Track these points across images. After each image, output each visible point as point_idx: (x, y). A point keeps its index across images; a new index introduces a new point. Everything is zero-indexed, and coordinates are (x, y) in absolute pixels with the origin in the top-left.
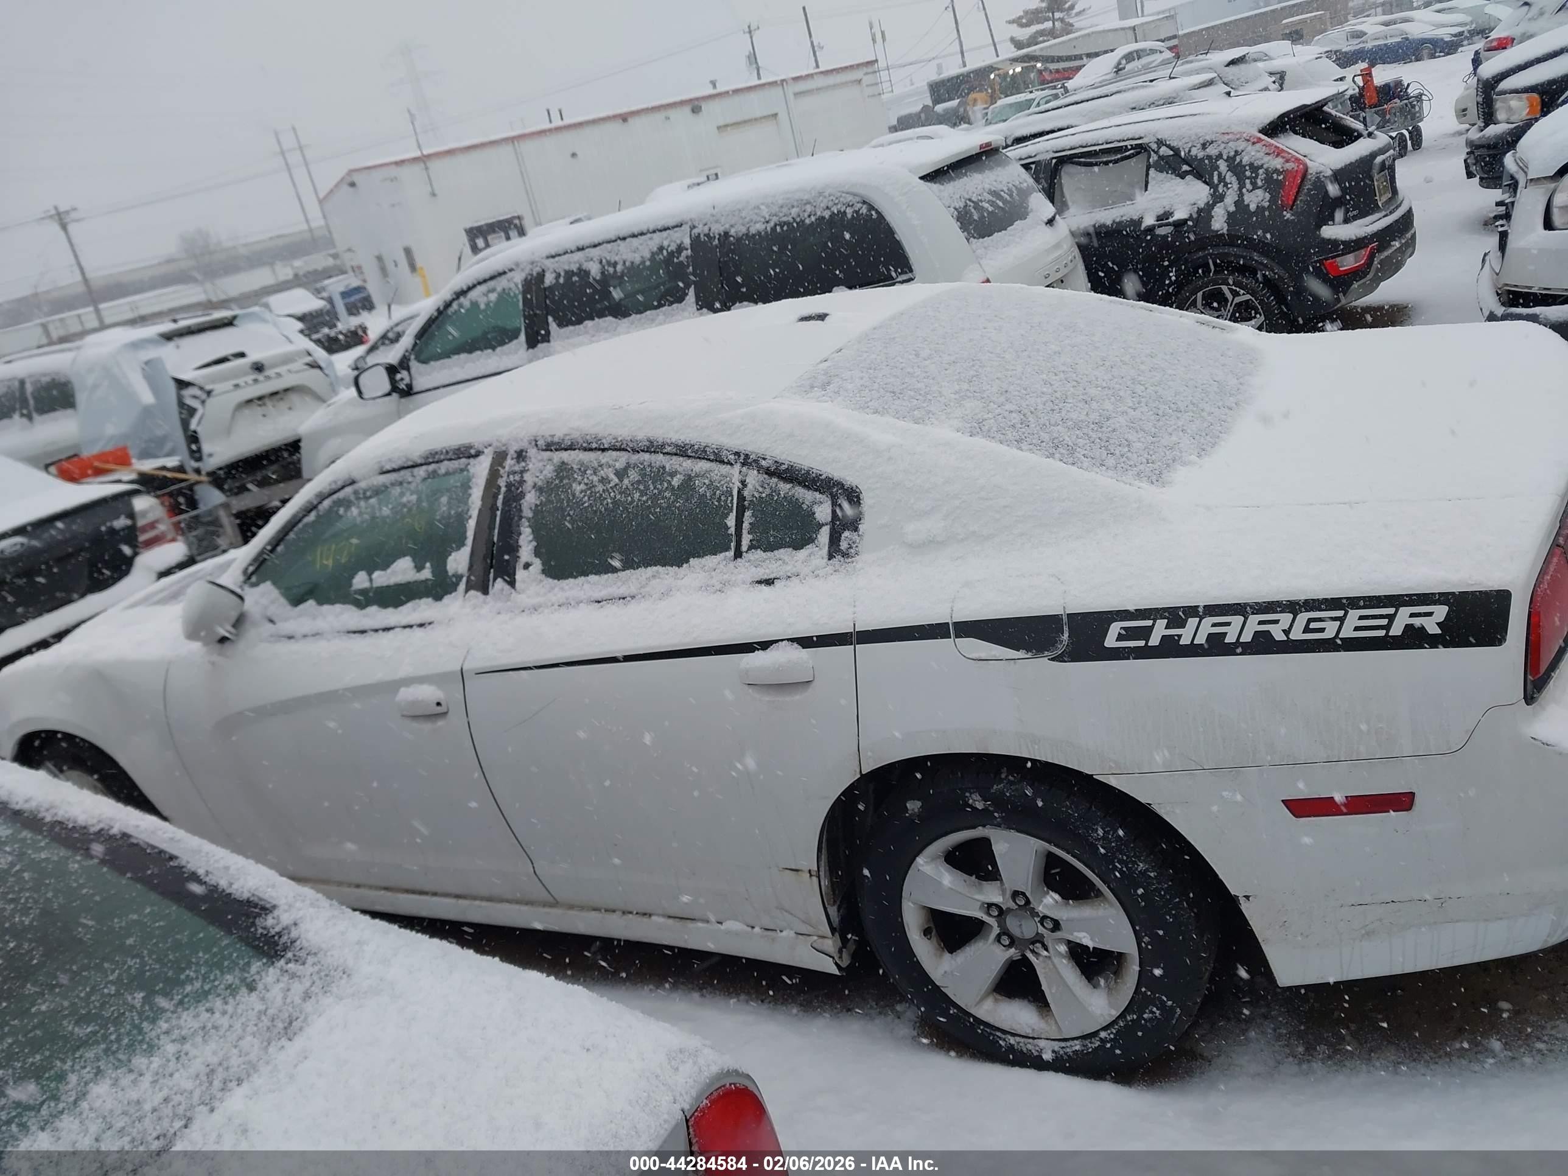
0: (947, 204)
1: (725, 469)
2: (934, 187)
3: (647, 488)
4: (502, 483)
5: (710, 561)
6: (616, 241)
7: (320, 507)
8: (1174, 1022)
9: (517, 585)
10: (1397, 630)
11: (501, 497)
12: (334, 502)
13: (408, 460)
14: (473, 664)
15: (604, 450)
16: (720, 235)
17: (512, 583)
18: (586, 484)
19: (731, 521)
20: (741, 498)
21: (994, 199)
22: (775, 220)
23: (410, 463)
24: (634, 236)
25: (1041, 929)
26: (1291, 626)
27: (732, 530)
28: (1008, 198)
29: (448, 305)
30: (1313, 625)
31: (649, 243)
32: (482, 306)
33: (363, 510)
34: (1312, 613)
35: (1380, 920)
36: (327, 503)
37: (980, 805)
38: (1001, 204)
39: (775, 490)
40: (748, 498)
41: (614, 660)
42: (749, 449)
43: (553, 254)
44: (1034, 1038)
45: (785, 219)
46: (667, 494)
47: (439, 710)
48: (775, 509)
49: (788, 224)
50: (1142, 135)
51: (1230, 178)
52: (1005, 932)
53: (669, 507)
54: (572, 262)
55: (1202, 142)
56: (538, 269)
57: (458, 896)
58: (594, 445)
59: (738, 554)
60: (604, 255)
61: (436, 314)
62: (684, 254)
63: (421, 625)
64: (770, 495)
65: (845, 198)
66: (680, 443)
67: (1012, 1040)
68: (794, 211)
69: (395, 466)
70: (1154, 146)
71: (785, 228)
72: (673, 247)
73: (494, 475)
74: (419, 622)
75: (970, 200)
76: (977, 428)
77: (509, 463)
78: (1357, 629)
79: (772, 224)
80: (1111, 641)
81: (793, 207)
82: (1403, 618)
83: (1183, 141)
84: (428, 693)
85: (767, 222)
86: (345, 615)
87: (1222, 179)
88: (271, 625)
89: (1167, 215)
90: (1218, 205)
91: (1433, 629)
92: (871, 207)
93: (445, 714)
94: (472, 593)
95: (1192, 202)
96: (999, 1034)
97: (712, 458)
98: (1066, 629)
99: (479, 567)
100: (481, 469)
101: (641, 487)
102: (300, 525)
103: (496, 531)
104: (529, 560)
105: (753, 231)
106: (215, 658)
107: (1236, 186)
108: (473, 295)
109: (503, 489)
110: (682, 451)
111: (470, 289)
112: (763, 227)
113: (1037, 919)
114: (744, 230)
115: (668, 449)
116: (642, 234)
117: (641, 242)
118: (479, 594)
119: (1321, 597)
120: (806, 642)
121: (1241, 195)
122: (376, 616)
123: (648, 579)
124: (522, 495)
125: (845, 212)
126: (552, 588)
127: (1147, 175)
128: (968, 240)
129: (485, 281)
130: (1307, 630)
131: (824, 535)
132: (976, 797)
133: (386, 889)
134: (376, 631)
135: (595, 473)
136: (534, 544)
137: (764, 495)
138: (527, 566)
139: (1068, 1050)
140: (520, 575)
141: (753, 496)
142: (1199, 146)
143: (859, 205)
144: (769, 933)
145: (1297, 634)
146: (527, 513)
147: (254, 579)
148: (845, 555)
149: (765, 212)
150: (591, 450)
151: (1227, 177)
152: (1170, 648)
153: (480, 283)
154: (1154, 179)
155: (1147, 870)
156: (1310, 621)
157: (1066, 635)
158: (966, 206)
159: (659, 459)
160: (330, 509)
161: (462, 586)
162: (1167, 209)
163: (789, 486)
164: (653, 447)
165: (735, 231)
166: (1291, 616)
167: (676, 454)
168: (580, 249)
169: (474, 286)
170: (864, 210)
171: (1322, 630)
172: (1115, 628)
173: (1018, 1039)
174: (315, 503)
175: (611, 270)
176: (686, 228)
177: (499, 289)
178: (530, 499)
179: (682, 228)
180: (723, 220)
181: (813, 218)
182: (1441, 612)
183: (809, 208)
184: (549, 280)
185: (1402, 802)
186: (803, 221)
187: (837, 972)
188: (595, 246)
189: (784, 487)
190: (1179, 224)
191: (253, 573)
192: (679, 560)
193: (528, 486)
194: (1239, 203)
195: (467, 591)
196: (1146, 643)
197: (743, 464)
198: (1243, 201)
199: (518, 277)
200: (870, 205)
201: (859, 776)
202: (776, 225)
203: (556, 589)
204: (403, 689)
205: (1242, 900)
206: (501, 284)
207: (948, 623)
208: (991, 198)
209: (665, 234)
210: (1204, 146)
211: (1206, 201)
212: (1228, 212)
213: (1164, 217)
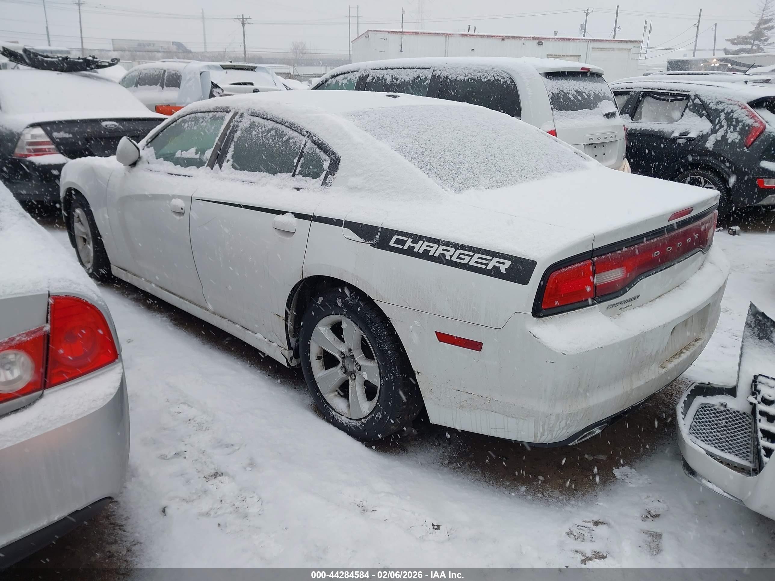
0: (548, 89)
1: (301, 137)
2: (546, 80)
3: (275, 139)
4: (232, 125)
5: (284, 175)
6: (401, 69)
7: (178, 121)
8: (386, 422)
9: (222, 168)
10: (490, 267)
11: (229, 130)
12: (182, 120)
13: (209, 109)
14: (196, 195)
15: (268, 119)
16: (444, 77)
17: (221, 167)
18: (257, 132)
19: (296, 161)
20: (302, 152)
21: (577, 95)
22: (470, 76)
23: (209, 110)
24: (410, 68)
25: (355, 369)
26: (453, 254)
27: (295, 164)
28: (586, 97)
29: (326, 81)
30: (461, 256)
31: (415, 73)
32: (340, 84)
33: (189, 126)
34: (462, 250)
35: (466, 401)
36: (180, 120)
37: (340, 304)
38: (580, 98)
39: (314, 152)
40: (305, 152)
41: (239, 206)
42: (312, 131)
43: (375, 68)
44: (342, 415)
45: (474, 77)
46: (280, 143)
47: (182, 211)
48: (312, 159)
49: (474, 79)
50: (689, 90)
51: (724, 123)
52: (344, 366)
53: (279, 149)
54: (380, 74)
55: (717, 101)
56: (367, 74)
57: (181, 297)
58: (265, 117)
59: (294, 175)
60: (395, 74)
61: (321, 83)
62: (427, 82)
63: (189, 176)
64: (312, 153)
65: (503, 74)
66: (291, 123)
67: (334, 413)
68: (479, 74)
69: (205, 110)
70: (693, 97)
71: (472, 81)
72: (423, 78)
73: (231, 121)
74: (189, 175)
75: (562, 91)
76: (401, 149)
77: (237, 117)
78: (476, 262)
79: (468, 78)
80: (392, 243)
81: (479, 72)
82: (494, 263)
83: (708, 98)
84: (179, 203)
85: (466, 76)
86: (169, 166)
87: (719, 122)
88: (148, 164)
89: (687, 133)
90: (713, 135)
91: (503, 271)
92: (513, 81)
93: (183, 213)
94: (208, 167)
95: (701, 130)
96: (331, 409)
97: (299, 131)
98: (379, 234)
99: (213, 158)
100: (228, 117)
101: (273, 138)
102: (169, 127)
103: (223, 144)
104: (229, 159)
105: (459, 79)
106: (127, 173)
107: (725, 128)
108: (338, 78)
109: (231, 127)
110: (291, 126)
111: (338, 75)
112: (463, 78)
113: (355, 363)
114: (455, 78)
115: (287, 124)
116: (413, 68)
117: (411, 71)
118: (210, 168)
119: (467, 245)
120: (298, 216)
121: (726, 132)
122: (178, 169)
123: (262, 177)
124: (236, 132)
125: (500, 80)
126: (232, 172)
127: (684, 111)
128: (552, 109)
129: (344, 73)
130: (458, 258)
131: (323, 176)
132: (340, 300)
133: (161, 288)
134: (176, 175)
135: (261, 129)
136: (233, 153)
137: (310, 152)
138: (228, 161)
139: (350, 424)
140: (225, 164)
141: (307, 152)
142: (715, 103)
143: (508, 79)
144: (270, 343)
145: (454, 259)
146: (235, 140)
147: (149, 145)
148: (327, 185)
149: (467, 72)
150: (264, 118)
151: (723, 122)
152: (410, 252)
153: (342, 74)
154: (687, 114)
155: (388, 350)
156: (461, 254)
157: (378, 236)
158: (558, 94)
159: (283, 128)
160: (180, 123)
161: (206, 164)
162: (687, 131)
163: (319, 150)
164: (282, 123)
165: (452, 77)
166: (455, 250)
167: (289, 127)
168: (386, 69)
169: (340, 75)
170: (509, 82)
171: (463, 259)
172: (395, 238)
173: (336, 413)
174: (176, 119)
175: (395, 81)
176: (432, 70)
177: (348, 78)
178: (238, 134)
179: (430, 70)
180: (448, 70)
181: (486, 80)
182: (508, 263)
183: (486, 75)
184: (369, 79)
185: (476, 346)
186: (481, 80)
187: (286, 365)
188: (392, 69)
189: (318, 150)
190: (690, 140)
191: (149, 142)
192: (274, 172)
193: (239, 128)
194: (724, 137)
195: (207, 166)
196: (403, 247)
197: (308, 137)
198: (726, 136)
199: (358, 75)
200: (512, 80)
201: (301, 279)
202: (469, 78)
203: (233, 173)
204: (174, 199)
205: (416, 373)
206: (350, 76)
207: (343, 220)
208: (575, 94)
209: (422, 70)
210: (718, 103)
211: (707, 131)
212: (716, 140)
213: (683, 134)
